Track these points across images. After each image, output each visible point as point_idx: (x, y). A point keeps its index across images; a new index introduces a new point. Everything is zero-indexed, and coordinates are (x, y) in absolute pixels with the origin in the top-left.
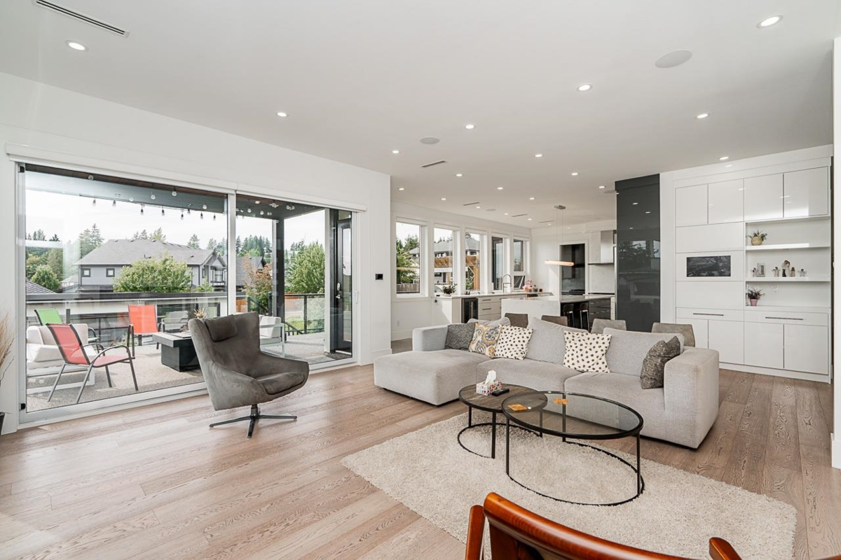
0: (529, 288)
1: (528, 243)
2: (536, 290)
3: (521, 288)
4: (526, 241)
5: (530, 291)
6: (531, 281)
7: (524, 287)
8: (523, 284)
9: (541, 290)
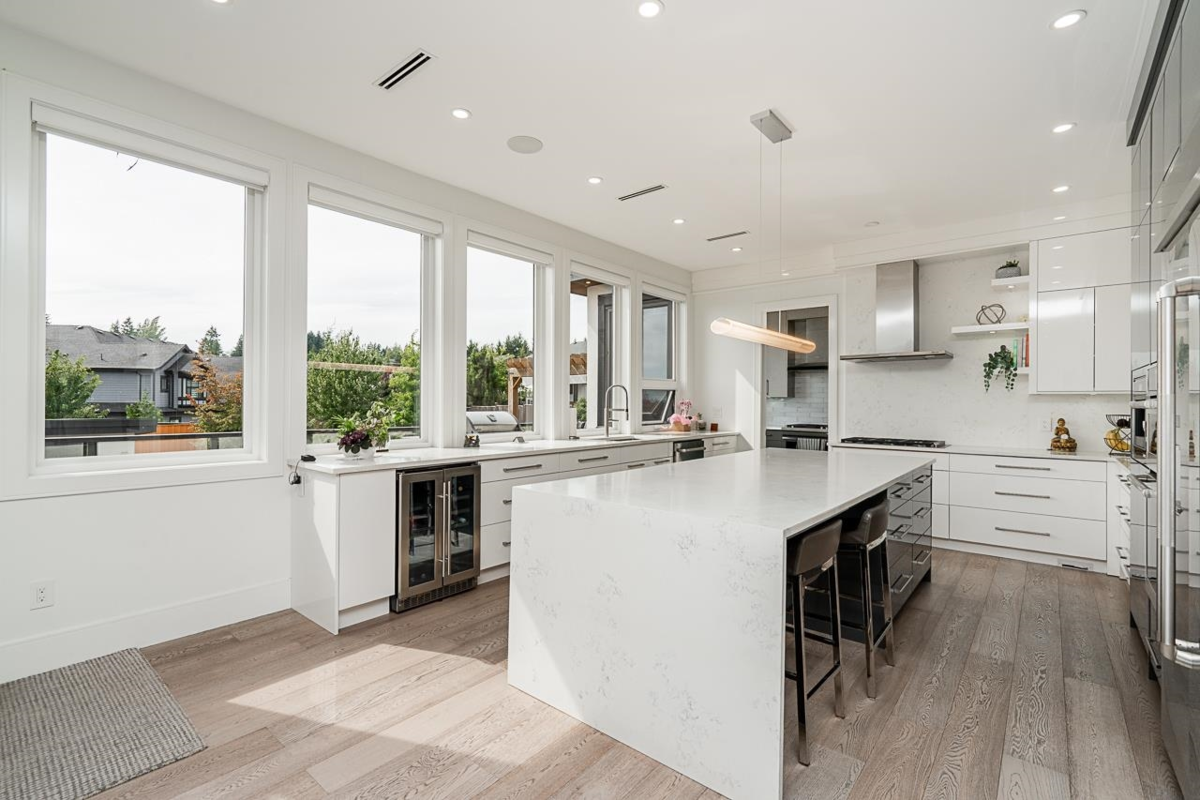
0: (684, 421)
1: (684, 309)
2: (702, 428)
3: (666, 422)
4: (679, 303)
5: (687, 428)
6: (689, 404)
7: (672, 419)
8: (672, 411)
9: (714, 427)
